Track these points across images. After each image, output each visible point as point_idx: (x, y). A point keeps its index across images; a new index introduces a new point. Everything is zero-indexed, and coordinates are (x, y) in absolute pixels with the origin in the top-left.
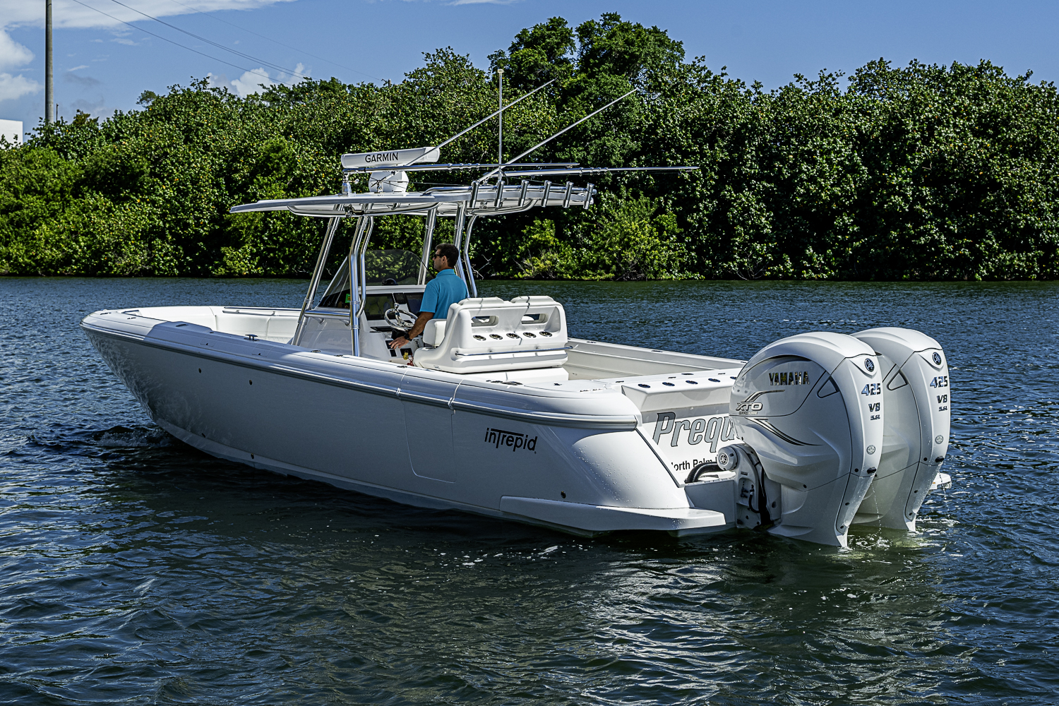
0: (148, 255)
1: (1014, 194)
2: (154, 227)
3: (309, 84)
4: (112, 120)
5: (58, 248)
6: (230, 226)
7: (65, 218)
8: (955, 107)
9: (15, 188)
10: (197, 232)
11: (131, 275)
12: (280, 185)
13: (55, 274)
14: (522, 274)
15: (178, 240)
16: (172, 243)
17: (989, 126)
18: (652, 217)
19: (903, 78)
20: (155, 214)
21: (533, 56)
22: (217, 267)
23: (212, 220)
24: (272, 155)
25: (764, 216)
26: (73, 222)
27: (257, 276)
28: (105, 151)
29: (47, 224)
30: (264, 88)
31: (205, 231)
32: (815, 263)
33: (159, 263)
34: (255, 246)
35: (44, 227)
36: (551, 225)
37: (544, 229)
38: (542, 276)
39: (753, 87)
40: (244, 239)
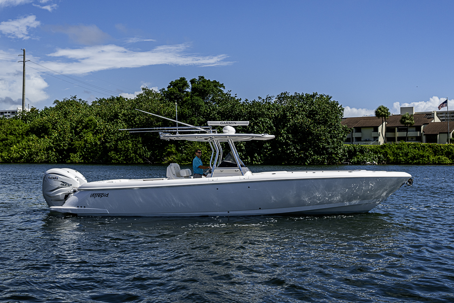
0: (47, 156)
1: (318, 137)
2: (50, 146)
3: (112, 98)
4: (43, 110)
5: (19, 153)
6: (73, 146)
7: (22, 143)
8: (303, 108)
9: (6, 133)
10: (64, 148)
11: (41, 163)
12: (91, 132)
13: (17, 163)
14: (164, 162)
15: (57, 151)
16: (55, 152)
17: (311, 114)
19: (292, 98)
20: (51, 142)
21: (173, 90)
22: (68, 160)
23: (69, 144)
24: (89, 122)
25: (242, 143)
26: (25, 145)
27: (81, 163)
28: (38, 120)
29: (16, 145)
30: (97, 99)
32: (257, 159)
33: (50, 159)
34: (81, 153)
35: (15, 146)
36: (174, 146)
37: (172, 147)
39: (245, 101)
40: (78, 150)
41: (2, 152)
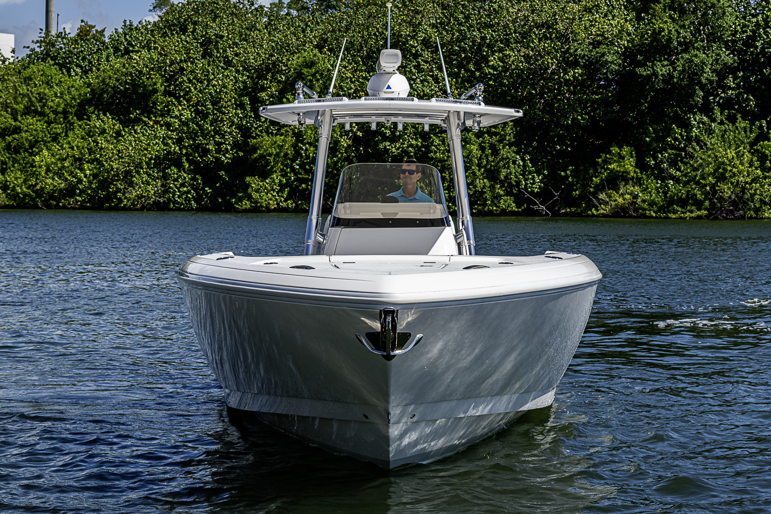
0: (162, 186)
2: (169, 153)
4: (121, 31)
5: (61, 176)
6: (255, 152)
7: (69, 143)
9: (13, 109)
10: (218, 159)
11: (143, 208)
13: (57, 207)
14: (597, 210)
15: (196, 168)
16: (189, 172)
18: (752, 144)
20: (171, 138)
22: (240, 199)
23: (235, 146)
24: (305, 71)
26: (78, 147)
27: (286, 210)
28: (113, 66)
29: (49, 149)
31: (226, 158)
33: (174, 195)
34: (283, 176)
35: (45, 152)
36: (631, 153)
37: (623, 158)
38: (620, 213)
40: (272, 168)
41: (3, 172)
